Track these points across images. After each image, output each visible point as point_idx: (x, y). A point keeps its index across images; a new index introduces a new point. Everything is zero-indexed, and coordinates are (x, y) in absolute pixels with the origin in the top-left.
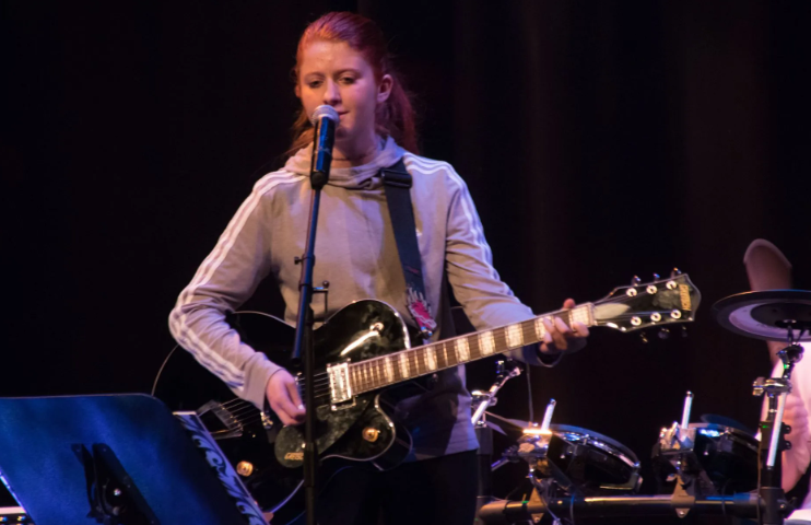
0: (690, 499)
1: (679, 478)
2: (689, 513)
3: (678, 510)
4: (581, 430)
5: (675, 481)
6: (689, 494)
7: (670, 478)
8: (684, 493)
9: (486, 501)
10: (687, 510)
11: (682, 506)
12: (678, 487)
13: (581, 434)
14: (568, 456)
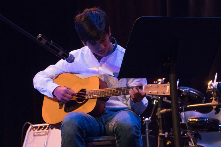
0: (217, 103)
1: (213, 98)
2: (216, 107)
3: (213, 107)
4: (187, 88)
5: (213, 99)
6: (216, 102)
7: (211, 98)
8: (215, 102)
9: (161, 109)
10: (216, 106)
11: (214, 105)
12: (213, 100)
13: (186, 89)
14: (183, 95)
